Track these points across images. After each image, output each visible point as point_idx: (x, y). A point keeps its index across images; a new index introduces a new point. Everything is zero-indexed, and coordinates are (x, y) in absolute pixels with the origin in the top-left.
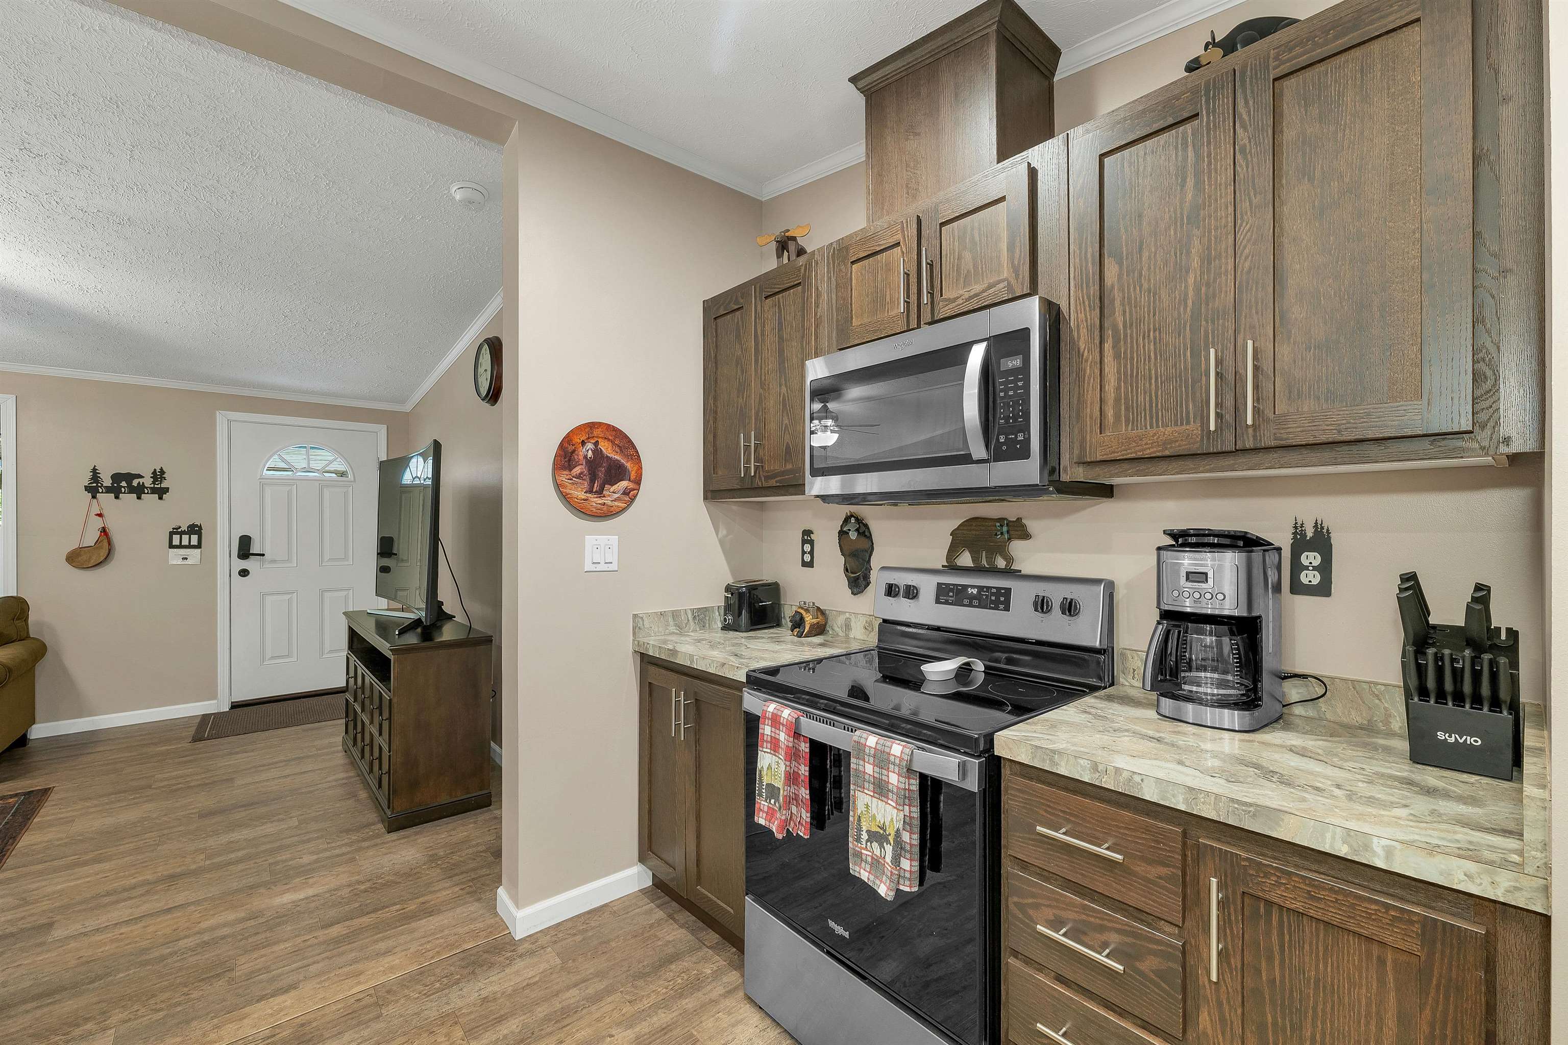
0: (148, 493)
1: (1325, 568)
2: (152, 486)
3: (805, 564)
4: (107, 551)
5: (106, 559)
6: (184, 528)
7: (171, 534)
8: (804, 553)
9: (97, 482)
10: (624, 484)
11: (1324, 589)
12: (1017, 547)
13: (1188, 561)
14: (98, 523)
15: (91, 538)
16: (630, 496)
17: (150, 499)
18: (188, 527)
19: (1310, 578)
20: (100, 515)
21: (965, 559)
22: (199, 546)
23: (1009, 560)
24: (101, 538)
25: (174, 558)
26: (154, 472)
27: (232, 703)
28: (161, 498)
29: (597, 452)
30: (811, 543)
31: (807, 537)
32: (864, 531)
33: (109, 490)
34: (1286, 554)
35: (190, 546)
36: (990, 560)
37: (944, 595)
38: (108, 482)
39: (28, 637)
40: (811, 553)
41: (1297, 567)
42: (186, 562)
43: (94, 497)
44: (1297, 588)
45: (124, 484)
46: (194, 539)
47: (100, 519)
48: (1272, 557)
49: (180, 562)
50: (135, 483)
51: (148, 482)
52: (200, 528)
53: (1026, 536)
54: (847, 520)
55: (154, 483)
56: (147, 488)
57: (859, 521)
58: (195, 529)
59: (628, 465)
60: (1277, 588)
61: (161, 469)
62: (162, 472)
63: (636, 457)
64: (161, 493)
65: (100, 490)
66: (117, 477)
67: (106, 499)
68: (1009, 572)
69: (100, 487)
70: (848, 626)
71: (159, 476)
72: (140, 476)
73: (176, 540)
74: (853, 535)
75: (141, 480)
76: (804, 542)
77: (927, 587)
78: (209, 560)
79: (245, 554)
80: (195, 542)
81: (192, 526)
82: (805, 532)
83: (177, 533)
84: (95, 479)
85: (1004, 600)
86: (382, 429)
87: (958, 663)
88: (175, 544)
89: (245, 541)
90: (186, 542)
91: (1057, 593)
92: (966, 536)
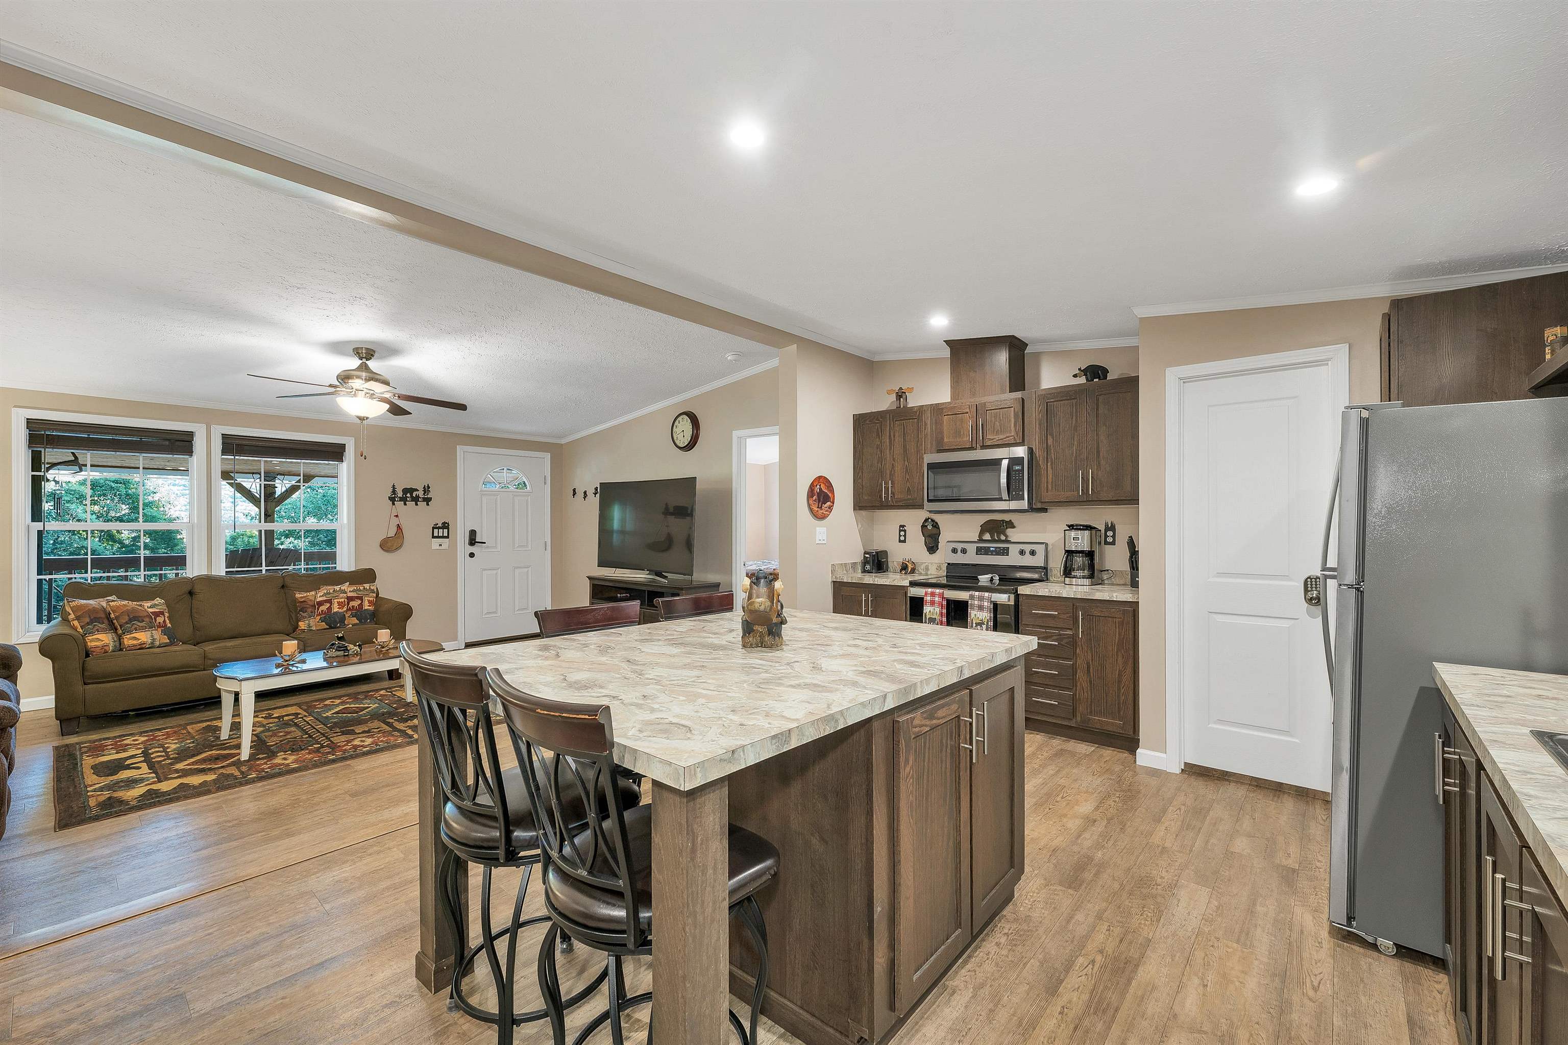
0: (421, 501)
1: (1114, 536)
2: (423, 496)
3: (900, 541)
4: (400, 540)
5: (399, 546)
6: (440, 525)
8: (900, 536)
9: (395, 494)
10: (828, 503)
11: (1113, 543)
12: (1009, 531)
13: (1073, 534)
14: (395, 521)
15: (392, 533)
16: (830, 508)
17: (422, 504)
18: (442, 524)
19: (1110, 540)
20: (397, 516)
21: (987, 536)
22: (447, 537)
23: (1006, 536)
24: (397, 532)
25: (435, 544)
26: (424, 487)
27: (466, 643)
28: (428, 504)
29: (820, 489)
30: (905, 531)
31: (902, 529)
32: (936, 525)
33: (401, 499)
34: (1103, 531)
35: (443, 537)
36: (998, 537)
37: (979, 551)
38: (400, 494)
40: (905, 536)
41: (1106, 536)
42: (440, 548)
43: (394, 504)
44: (1106, 543)
45: (408, 495)
46: (446, 532)
47: (396, 519)
48: (1098, 533)
49: (438, 547)
50: (414, 494)
51: (421, 493)
52: (448, 524)
53: (1014, 527)
54: (926, 520)
55: (424, 494)
56: (420, 498)
57: (933, 520)
58: (445, 526)
59: (830, 495)
60: (1100, 543)
61: (428, 485)
62: (429, 487)
63: (832, 491)
64: (428, 500)
65: (397, 500)
66: (405, 491)
67: (399, 505)
69: (397, 497)
70: (927, 569)
71: (426, 490)
72: (417, 490)
74: (930, 527)
75: (418, 493)
76: (900, 531)
77: (971, 549)
78: (453, 547)
79: (473, 541)
80: (445, 534)
81: (444, 523)
82: (901, 526)
83: (436, 528)
84: (394, 492)
85: (1005, 552)
86: (548, 456)
87: (989, 576)
88: (436, 534)
89: (473, 533)
90: (441, 534)
91: (1028, 548)
92: (987, 527)
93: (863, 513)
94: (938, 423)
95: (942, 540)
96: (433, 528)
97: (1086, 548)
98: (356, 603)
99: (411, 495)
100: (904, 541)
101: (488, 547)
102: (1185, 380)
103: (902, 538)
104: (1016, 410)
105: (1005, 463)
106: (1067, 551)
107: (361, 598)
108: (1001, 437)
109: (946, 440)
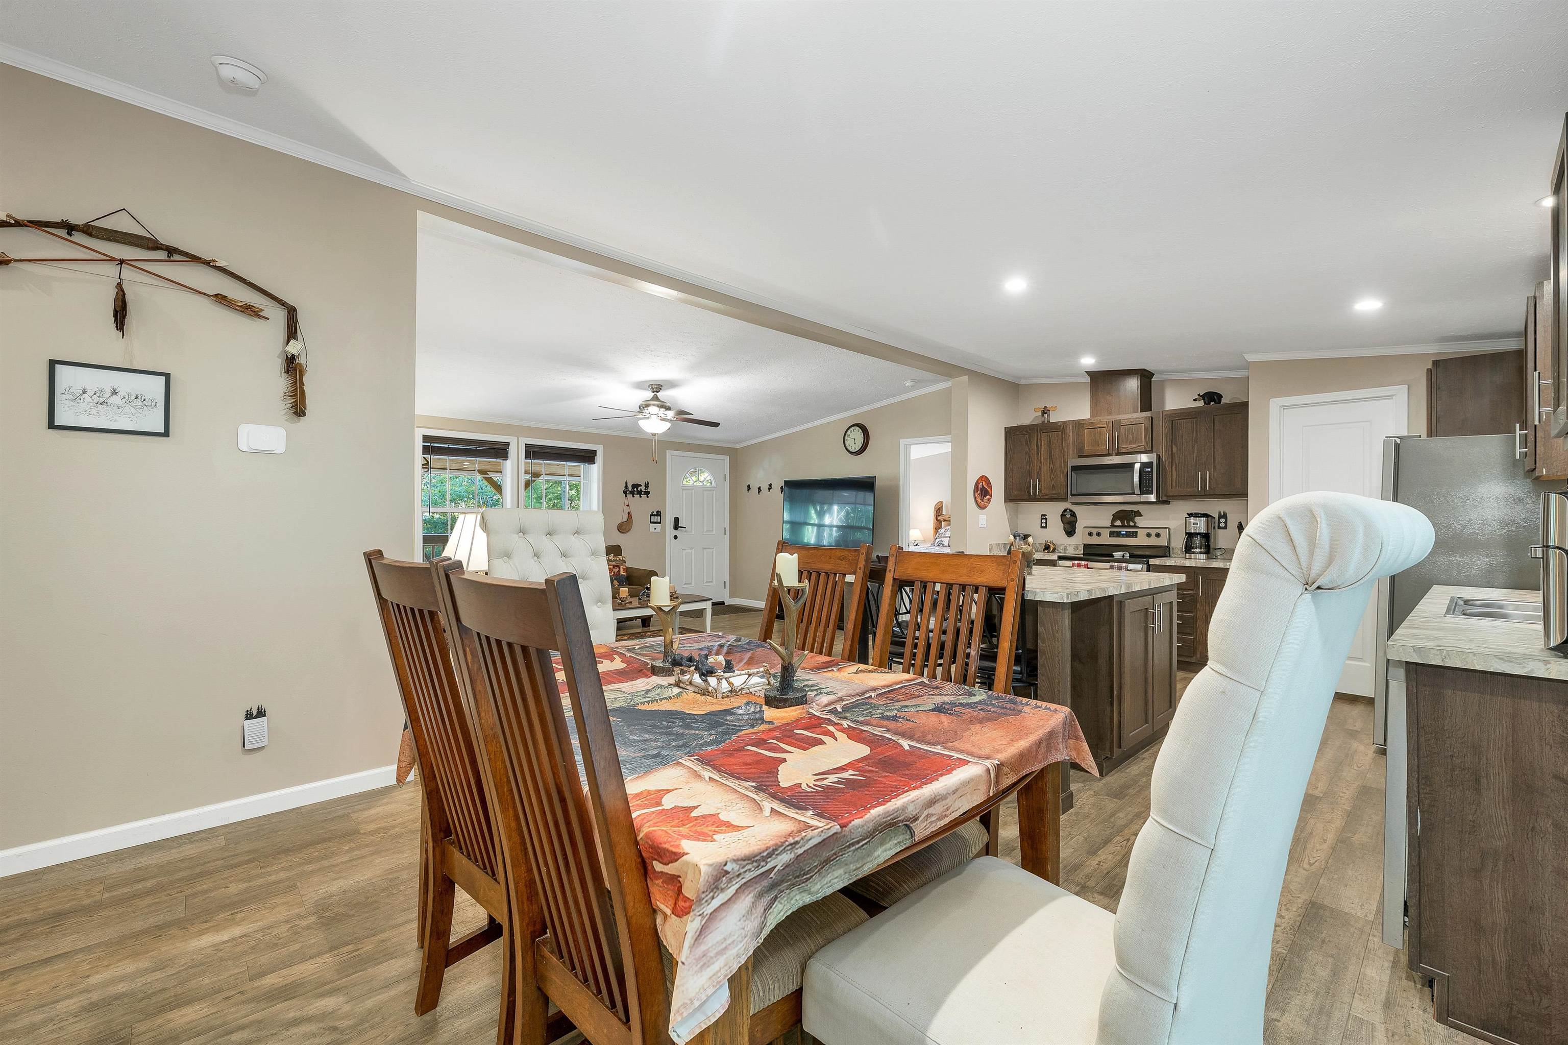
0: (643, 494)
1: (1226, 523)
2: (645, 490)
3: (1042, 527)
4: (631, 523)
5: (631, 527)
6: (655, 513)
8: (1042, 523)
9: (627, 489)
10: (988, 497)
11: (1225, 528)
12: (1137, 519)
13: (1192, 520)
14: (627, 510)
15: (625, 518)
16: (989, 500)
17: (644, 496)
19: (1222, 525)
20: (628, 506)
21: (1118, 523)
22: (660, 523)
23: (1135, 523)
24: (629, 516)
25: (650, 528)
26: (645, 483)
28: (647, 497)
29: (982, 485)
30: (1046, 519)
31: (1044, 517)
32: (1073, 514)
33: (631, 492)
34: (1217, 519)
35: (657, 523)
36: (1128, 523)
37: (1112, 534)
38: (630, 489)
40: (1046, 523)
41: (1219, 522)
42: (655, 530)
43: (626, 496)
44: (1219, 528)
46: (659, 519)
47: (628, 508)
48: (1213, 520)
49: (653, 530)
50: (639, 489)
51: (643, 488)
52: (661, 512)
53: (1141, 515)
54: (1065, 510)
56: (643, 491)
57: (1071, 511)
58: (658, 514)
59: (989, 490)
60: (1214, 528)
61: (648, 481)
62: (648, 483)
63: (990, 487)
65: (628, 492)
66: (635, 486)
67: (630, 496)
68: (1135, 527)
70: (1066, 549)
71: (647, 486)
72: (641, 485)
73: (652, 519)
74: (1068, 516)
75: (641, 487)
76: (1042, 519)
77: (1106, 533)
78: (664, 529)
79: (676, 527)
80: (659, 521)
81: (658, 512)
82: (1042, 515)
83: (653, 515)
84: (626, 487)
85: (1134, 535)
86: (727, 458)
87: (1122, 553)
88: (652, 521)
89: (677, 520)
90: (656, 521)
91: (1153, 532)
92: (1116, 516)
93: (1011, 504)
94: (1079, 435)
95: (1079, 526)
96: (651, 515)
97: (1203, 531)
98: (616, 570)
99: (637, 489)
100: (1046, 527)
101: (686, 531)
102: (1285, 407)
103: (1044, 525)
104: (1146, 425)
105: (1137, 466)
106: (1187, 533)
107: (618, 567)
108: (1134, 446)
109: (1086, 448)
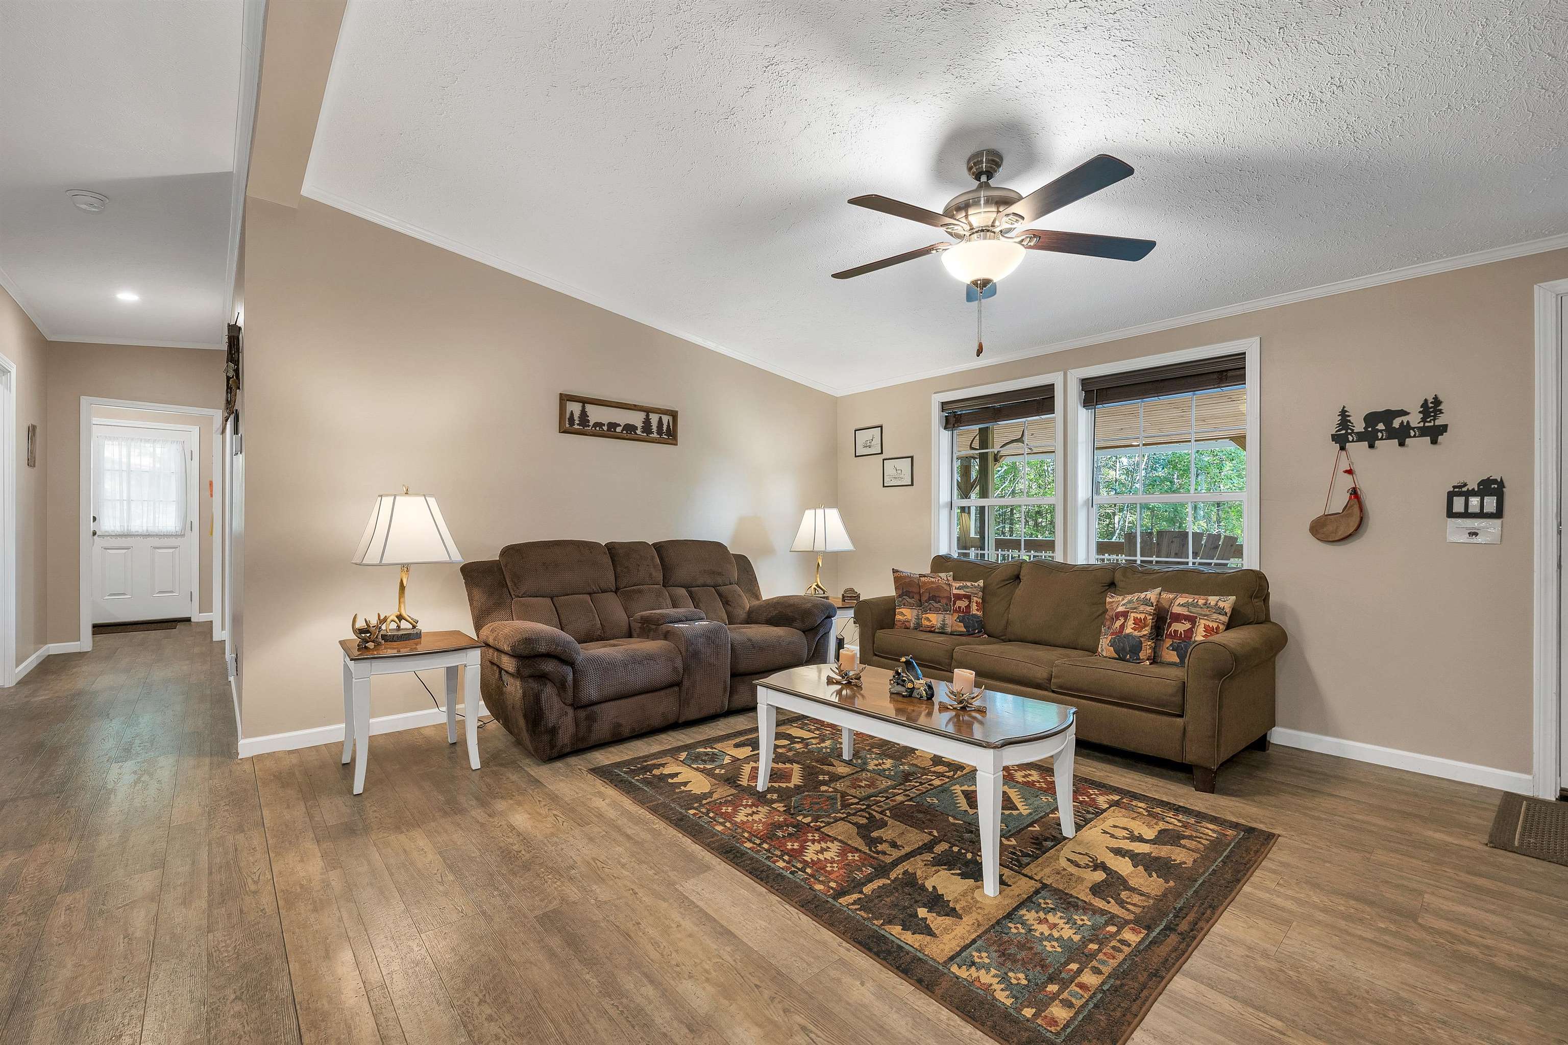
0: (1415, 436)
2: (1422, 424)
4: (1358, 519)
5: (1356, 530)
6: (1473, 485)
7: (1451, 496)
9: (1347, 428)
14: (1347, 482)
15: (1338, 504)
17: (1419, 443)
18: (1479, 485)
20: (1350, 472)
22: (1498, 514)
24: (1352, 503)
25: (1457, 530)
26: (1425, 404)
27: (1562, 790)
28: (1434, 442)
33: (1361, 437)
35: (1481, 515)
39: (1267, 620)
42: (1474, 540)
43: (1343, 448)
45: (1381, 426)
46: (1490, 504)
47: (1349, 477)
49: (1464, 538)
50: (1396, 423)
52: (1501, 484)
55: (1424, 420)
56: (1413, 429)
58: (1492, 487)
61: (1436, 398)
62: (1437, 402)
64: (1435, 433)
65: (1350, 438)
66: (1372, 419)
67: (1357, 449)
69: (1350, 434)
71: (1431, 408)
72: (1403, 413)
73: (1459, 504)
75: (1405, 419)
78: (1518, 537)
80: (1491, 508)
81: (1489, 482)
83: (1460, 494)
84: (1344, 423)
88: (1460, 508)
90: (1475, 508)
96: (1456, 496)
99: (1388, 425)
